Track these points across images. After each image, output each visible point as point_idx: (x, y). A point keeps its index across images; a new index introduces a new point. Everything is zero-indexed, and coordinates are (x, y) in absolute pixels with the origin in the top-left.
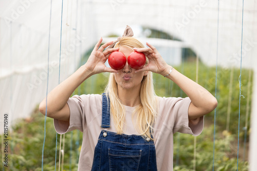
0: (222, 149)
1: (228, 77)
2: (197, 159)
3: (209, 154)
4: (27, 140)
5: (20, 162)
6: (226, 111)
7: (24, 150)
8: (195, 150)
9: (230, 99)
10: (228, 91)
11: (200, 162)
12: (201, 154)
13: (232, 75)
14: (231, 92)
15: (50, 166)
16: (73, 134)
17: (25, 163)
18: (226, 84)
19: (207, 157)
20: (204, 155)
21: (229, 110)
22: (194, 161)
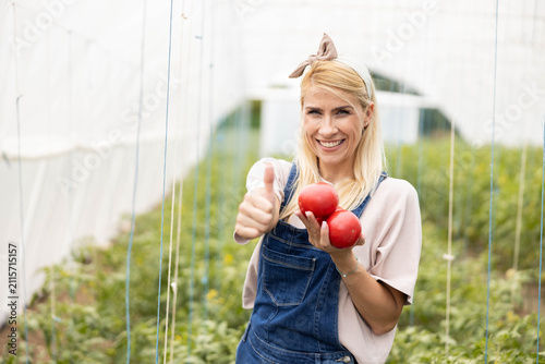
0: (505, 297)
1: (517, 163)
2: (451, 317)
3: (477, 307)
4: (102, 278)
5: (89, 320)
6: (514, 229)
7: (97, 298)
8: (448, 301)
9: (521, 202)
10: (518, 186)
11: (458, 324)
12: (460, 308)
13: (524, 158)
14: (522, 187)
15: (149, 327)
16: (197, 267)
17: (97, 321)
18: (512, 175)
19: (473, 314)
20: (466, 310)
21: (520, 226)
22: (446, 323)
